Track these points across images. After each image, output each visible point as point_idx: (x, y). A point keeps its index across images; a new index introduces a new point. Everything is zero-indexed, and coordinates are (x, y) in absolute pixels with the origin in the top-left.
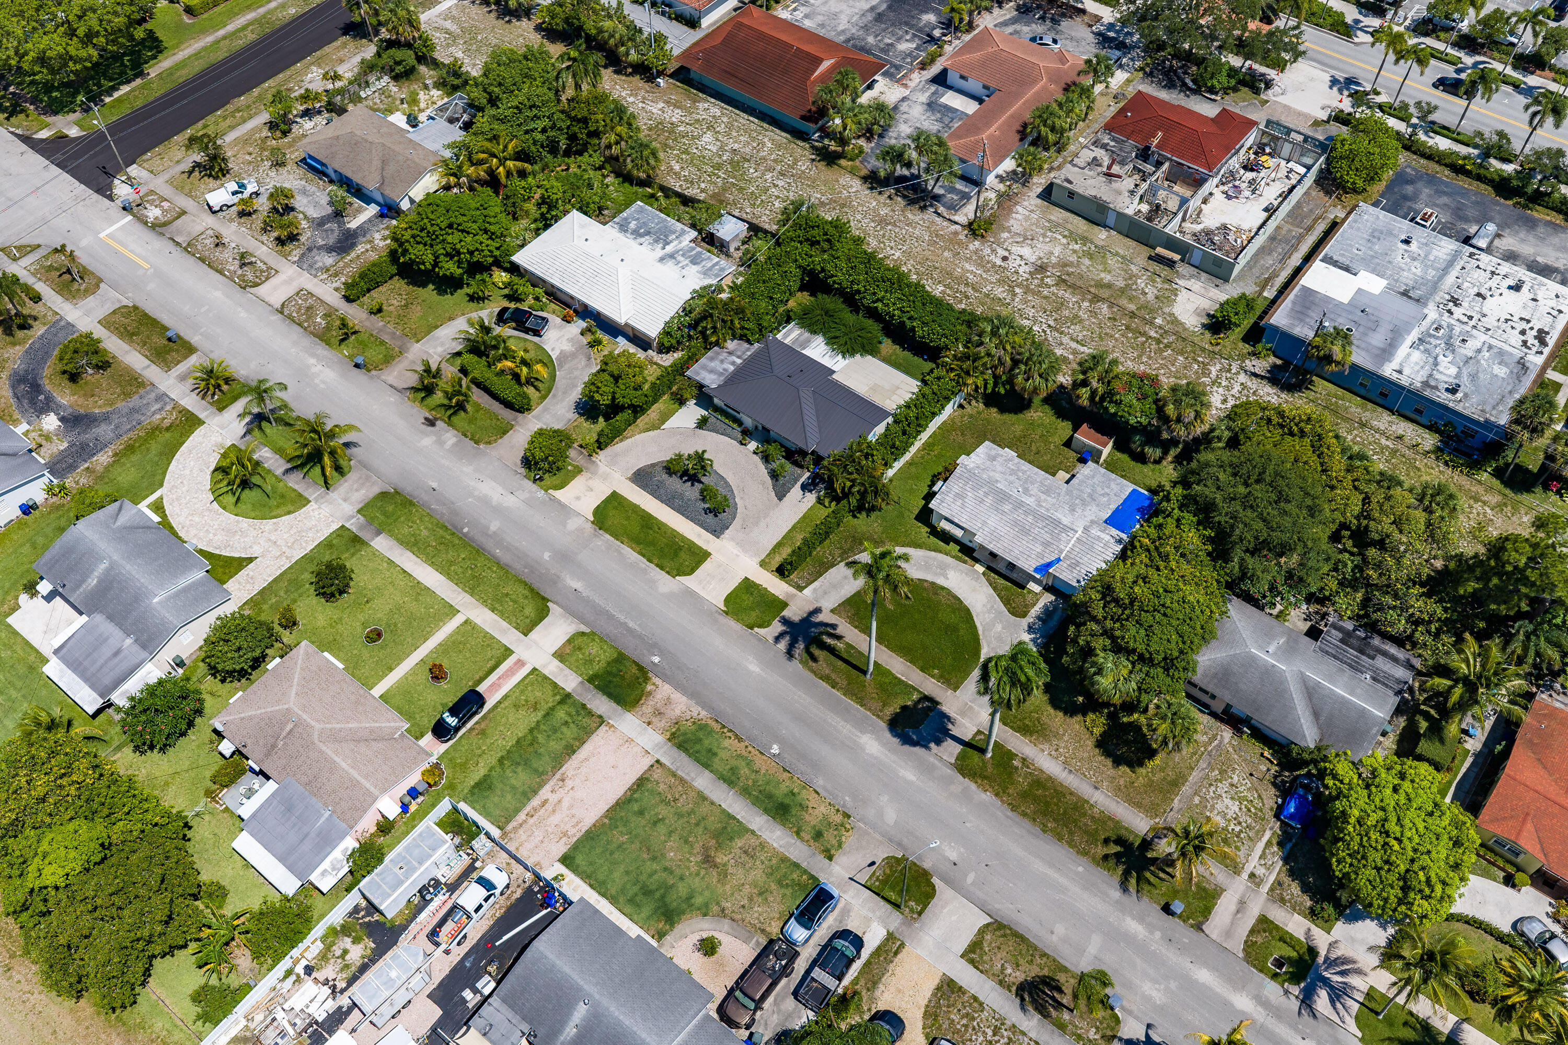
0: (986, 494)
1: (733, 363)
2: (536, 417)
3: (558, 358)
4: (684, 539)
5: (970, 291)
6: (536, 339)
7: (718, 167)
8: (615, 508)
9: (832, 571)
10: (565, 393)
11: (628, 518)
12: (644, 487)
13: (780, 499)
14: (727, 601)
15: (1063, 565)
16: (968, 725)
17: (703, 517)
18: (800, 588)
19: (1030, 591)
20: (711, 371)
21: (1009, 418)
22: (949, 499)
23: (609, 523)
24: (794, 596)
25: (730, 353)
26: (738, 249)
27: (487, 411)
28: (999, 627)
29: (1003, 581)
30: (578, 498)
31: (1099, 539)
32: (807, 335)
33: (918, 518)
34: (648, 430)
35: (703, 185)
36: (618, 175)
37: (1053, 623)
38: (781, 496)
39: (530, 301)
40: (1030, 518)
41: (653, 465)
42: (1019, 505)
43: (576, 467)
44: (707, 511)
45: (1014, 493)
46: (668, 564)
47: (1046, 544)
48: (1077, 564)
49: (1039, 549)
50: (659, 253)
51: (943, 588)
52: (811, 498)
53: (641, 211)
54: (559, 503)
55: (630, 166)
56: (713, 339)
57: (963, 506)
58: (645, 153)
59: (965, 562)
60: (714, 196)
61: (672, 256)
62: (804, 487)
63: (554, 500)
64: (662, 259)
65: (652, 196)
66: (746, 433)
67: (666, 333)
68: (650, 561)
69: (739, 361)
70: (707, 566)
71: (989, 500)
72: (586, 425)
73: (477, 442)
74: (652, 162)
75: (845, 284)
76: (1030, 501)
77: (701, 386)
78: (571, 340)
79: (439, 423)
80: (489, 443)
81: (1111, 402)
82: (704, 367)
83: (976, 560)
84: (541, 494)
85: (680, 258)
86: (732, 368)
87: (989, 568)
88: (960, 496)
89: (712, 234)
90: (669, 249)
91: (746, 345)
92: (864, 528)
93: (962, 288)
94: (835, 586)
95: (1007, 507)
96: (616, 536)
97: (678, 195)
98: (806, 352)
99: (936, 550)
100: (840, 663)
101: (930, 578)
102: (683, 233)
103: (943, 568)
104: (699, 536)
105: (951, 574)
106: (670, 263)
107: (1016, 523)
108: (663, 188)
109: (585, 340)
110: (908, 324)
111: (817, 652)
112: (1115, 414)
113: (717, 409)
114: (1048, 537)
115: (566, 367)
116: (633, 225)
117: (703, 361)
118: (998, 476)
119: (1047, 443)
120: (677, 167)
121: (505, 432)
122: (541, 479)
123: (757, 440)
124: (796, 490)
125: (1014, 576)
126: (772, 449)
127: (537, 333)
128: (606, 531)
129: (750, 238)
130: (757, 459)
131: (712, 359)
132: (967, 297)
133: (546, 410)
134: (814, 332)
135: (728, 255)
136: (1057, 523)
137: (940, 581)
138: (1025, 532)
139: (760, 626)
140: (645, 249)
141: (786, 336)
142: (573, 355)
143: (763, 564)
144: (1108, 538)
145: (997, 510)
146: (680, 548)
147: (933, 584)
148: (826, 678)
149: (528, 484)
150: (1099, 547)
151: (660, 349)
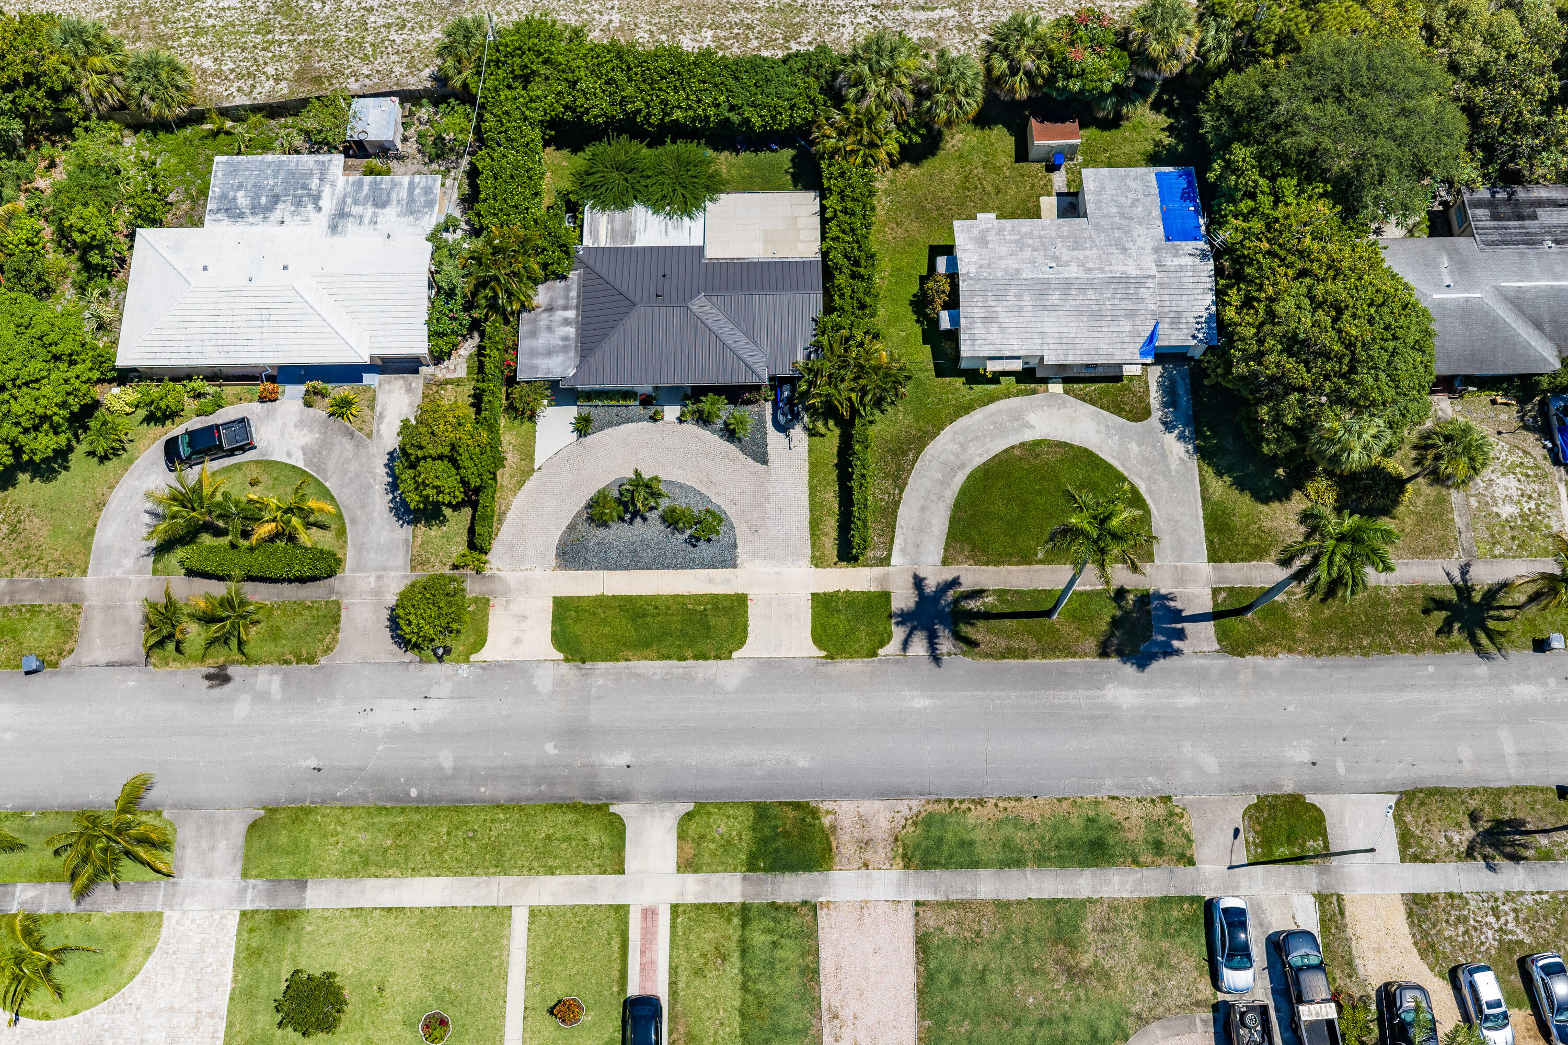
0: (1019, 296)
1: (566, 322)
2: (360, 567)
3: (308, 462)
4: (697, 599)
5: (748, 17)
6: (250, 455)
7: (265, 28)
8: (577, 620)
9: (902, 511)
10: (363, 507)
11: (605, 622)
12: (585, 565)
13: (765, 462)
14: (818, 640)
15: (1164, 327)
16: (1197, 591)
17: (694, 553)
18: (885, 561)
19: (1131, 378)
20: (549, 353)
21: (929, 165)
22: (979, 331)
23: (587, 648)
24: (886, 576)
25: (550, 309)
26: (405, 139)
27: (283, 607)
28: (1134, 448)
29: (1092, 387)
30: (518, 641)
31: (1181, 268)
32: (619, 216)
33: (940, 372)
34: (521, 483)
35: (270, 70)
36: (136, 128)
37: (1184, 399)
38: (763, 459)
39: (191, 405)
40: (1091, 294)
41: (572, 527)
42: (1066, 286)
43: (476, 600)
44: (694, 541)
45: (1049, 274)
46: (708, 646)
47: (1131, 315)
48: (1179, 315)
49: (1127, 326)
50: (321, 221)
51: (1038, 443)
52: (798, 432)
53: (233, 170)
54: (500, 665)
55: (154, 107)
56: (516, 306)
57: (1002, 330)
58: (163, 75)
59: (1034, 392)
60: (300, 77)
61: (341, 214)
62: (782, 428)
63: (488, 666)
64: (334, 228)
65: (215, 134)
66: (646, 401)
67: (434, 335)
68: (682, 658)
69: (571, 314)
70: (754, 612)
71: (1027, 302)
72: (435, 532)
73: (311, 660)
74: (181, 82)
76: (1072, 272)
77: (554, 385)
78: (300, 424)
79: (231, 670)
80: (328, 649)
82: (534, 353)
83: (1045, 381)
84: (464, 670)
85: (357, 210)
86: (571, 331)
87: (1066, 380)
88: (990, 319)
89: (360, 144)
90: (328, 203)
91: (560, 284)
92: (893, 430)
93: (733, 18)
94: (921, 529)
95: (1054, 297)
96: (611, 657)
97: (256, 109)
98: (637, 244)
99: (992, 399)
100: (1008, 622)
101: (1014, 440)
102: (323, 170)
103: (1017, 416)
104: (711, 581)
105: (1032, 418)
106: (350, 225)
107: (1078, 311)
108: (224, 113)
109: (320, 412)
110: (735, 118)
111: (965, 630)
113: (589, 396)
114: (1126, 305)
115: (331, 467)
116: (242, 200)
117: (523, 345)
118: (1012, 263)
119: (997, 170)
120: (208, 63)
121: (336, 619)
122: (447, 651)
123: (671, 402)
124: (774, 438)
125: (1100, 372)
126: (706, 404)
127: (248, 446)
128: (593, 659)
129: (411, 114)
130: (691, 429)
131: (533, 334)
132: (749, 27)
133: (360, 548)
134: (624, 206)
135: (400, 158)
136: (1124, 280)
137: (1029, 436)
138: (1096, 315)
139: (882, 644)
140: (293, 227)
141: (595, 235)
142: (325, 444)
143: (818, 562)
144: (1189, 261)
145: (1045, 308)
146: (704, 613)
147: (1023, 445)
148: (1009, 653)
149: (434, 669)
150: (1188, 278)
151: (438, 358)
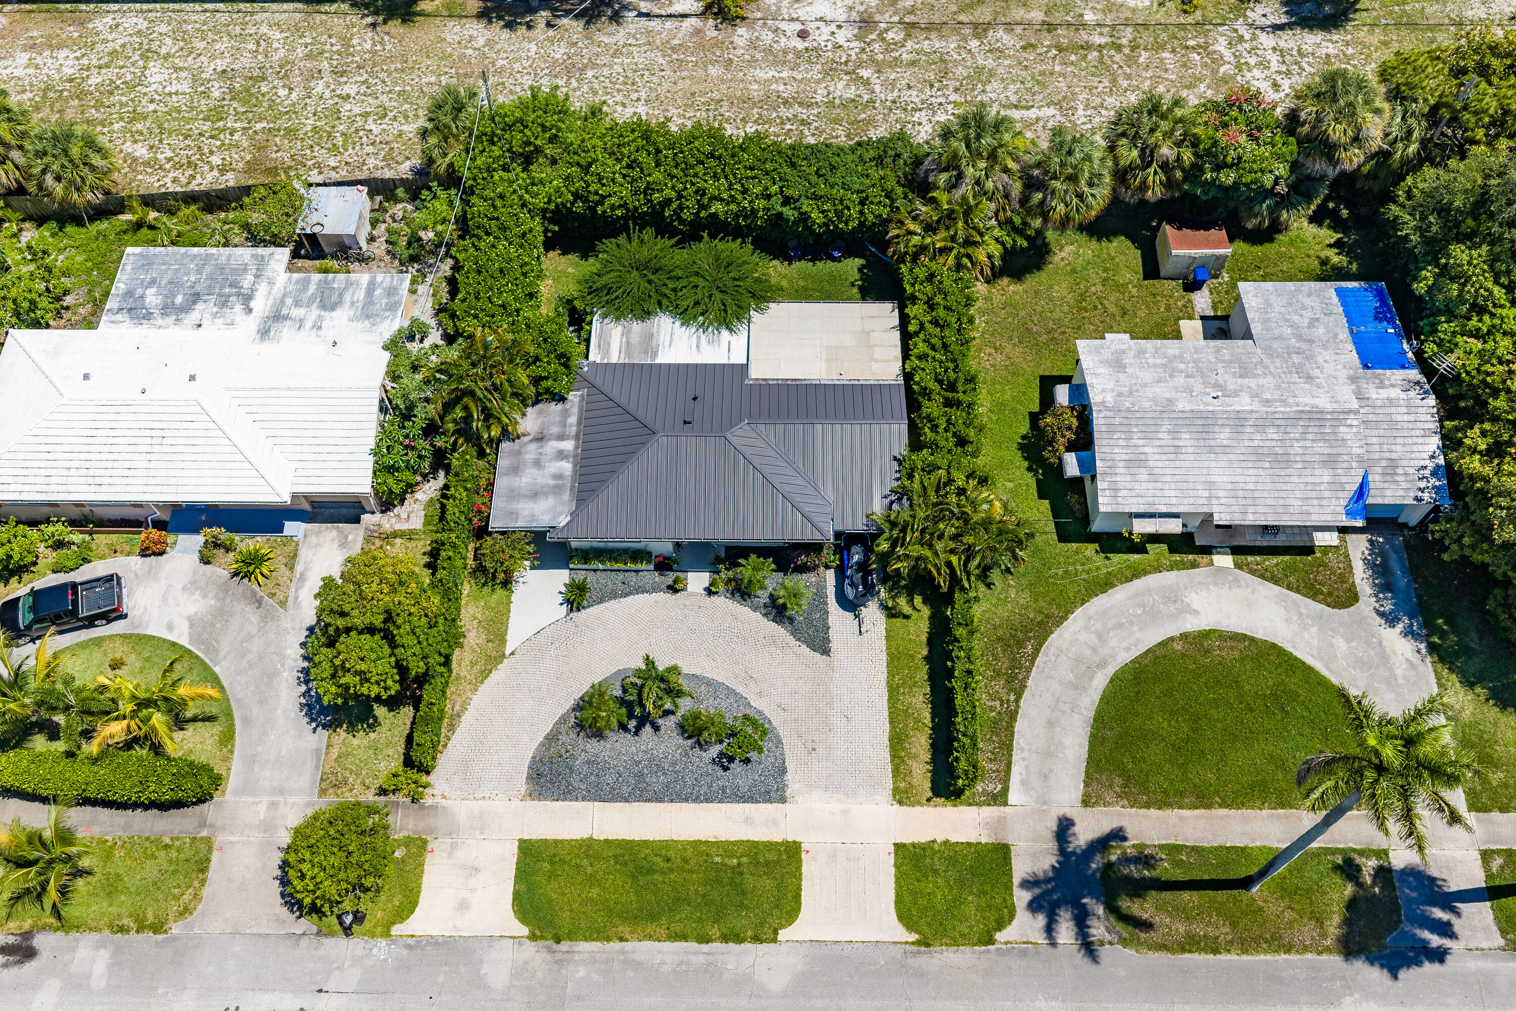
0: (1174, 434)
1: (561, 455)
2: (248, 789)
3: (196, 638)
4: (727, 847)
5: (803, 113)
6: (118, 627)
7: (217, 114)
8: (552, 875)
9: (1020, 726)
10: (262, 702)
11: (592, 880)
12: (567, 794)
13: (826, 651)
14: (905, 917)
15: (1375, 478)
16: (1459, 854)
17: (724, 779)
18: (999, 798)
19: (1326, 549)
20: (535, 494)
21: (1032, 281)
22: (1122, 477)
23: (565, 919)
24: (1002, 820)
25: (540, 439)
26: (372, 239)
27: (130, 845)
28: (1341, 644)
29: (1274, 560)
30: (463, 906)
31: (1391, 402)
32: (637, 327)
33: (1063, 537)
34: (485, 674)
35: (216, 160)
36: (40, 221)
37: (1402, 581)
38: (822, 646)
39: (49, 558)
40: (1272, 433)
41: (552, 738)
42: (1238, 421)
43: (408, 842)
44: (725, 761)
45: (1214, 406)
46: (743, 921)
47: (1330, 461)
48: (1393, 464)
49: (1325, 476)
50: (250, 324)
51: (1206, 634)
52: (872, 612)
53: (147, 263)
54: (435, 942)
55: (59, 189)
56: (495, 432)
57: (1154, 477)
58: (75, 151)
59: (1194, 565)
60: (251, 167)
61: (277, 317)
62: (850, 605)
63: (416, 944)
64: (264, 333)
65: (138, 226)
66: (664, 565)
67: (383, 469)
68: (704, 939)
69: (568, 445)
70: (809, 868)
71: (1186, 440)
72: (360, 741)
73: (158, 928)
74: (96, 160)
75: (633, 202)
76: (1244, 403)
77: (538, 537)
78: (193, 586)
79: (40, 941)
80: (186, 911)
81: (1218, 168)
82: (514, 495)
83: (1207, 550)
84: (381, 949)
85: (297, 312)
86: (566, 467)
87: (1236, 551)
88: (1136, 463)
89: (313, 238)
90: (261, 304)
91: (554, 408)
92: (1003, 612)
93: (784, 112)
94: (1049, 752)
95: (1223, 436)
96: (599, 934)
97: (190, 198)
98: (659, 360)
99: (1137, 573)
100: (1186, 895)
101: (1172, 630)
102: (261, 265)
103: (1173, 597)
104: (748, 821)
105: (1195, 599)
106: (287, 331)
107: (1257, 455)
108: (149, 201)
109: (220, 571)
110: (789, 213)
111: (1125, 904)
112: (1236, 185)
113: (586, 555)
114: (1321, 448)
115: (225, 645)
116: (152, 298)
117: (502, 483)
118: (1162, 392)
119: (1121, 288)
120: (141, 151)
121: (203, 866)
122: (359, 918)
123: (698, 567)
124: (839, 618)
125: (1281, 540)
126: (746, 570)
127: (114, 614)
128: (572, 936)
129: (382, 209)
130: (723, 603)
131: (515, 470)
132: (803, 122)
133: (251, 761)
134: (646, 314)
135: (363, 259)
136: (1315, 416)
137: (1192, 624)
138: (1283, 461)
139: (1001, 925)
140: (214, 331)
141: (605, 348)
142: (221, 614)
143: (902, 796)
144: (1395, 393)
145: (1211, 450)
146: (737, 870)
147: (1184, 636)
148: (1190, 944)
149: (338, 946)
150: (1401, 415)
151: (387, 501)
